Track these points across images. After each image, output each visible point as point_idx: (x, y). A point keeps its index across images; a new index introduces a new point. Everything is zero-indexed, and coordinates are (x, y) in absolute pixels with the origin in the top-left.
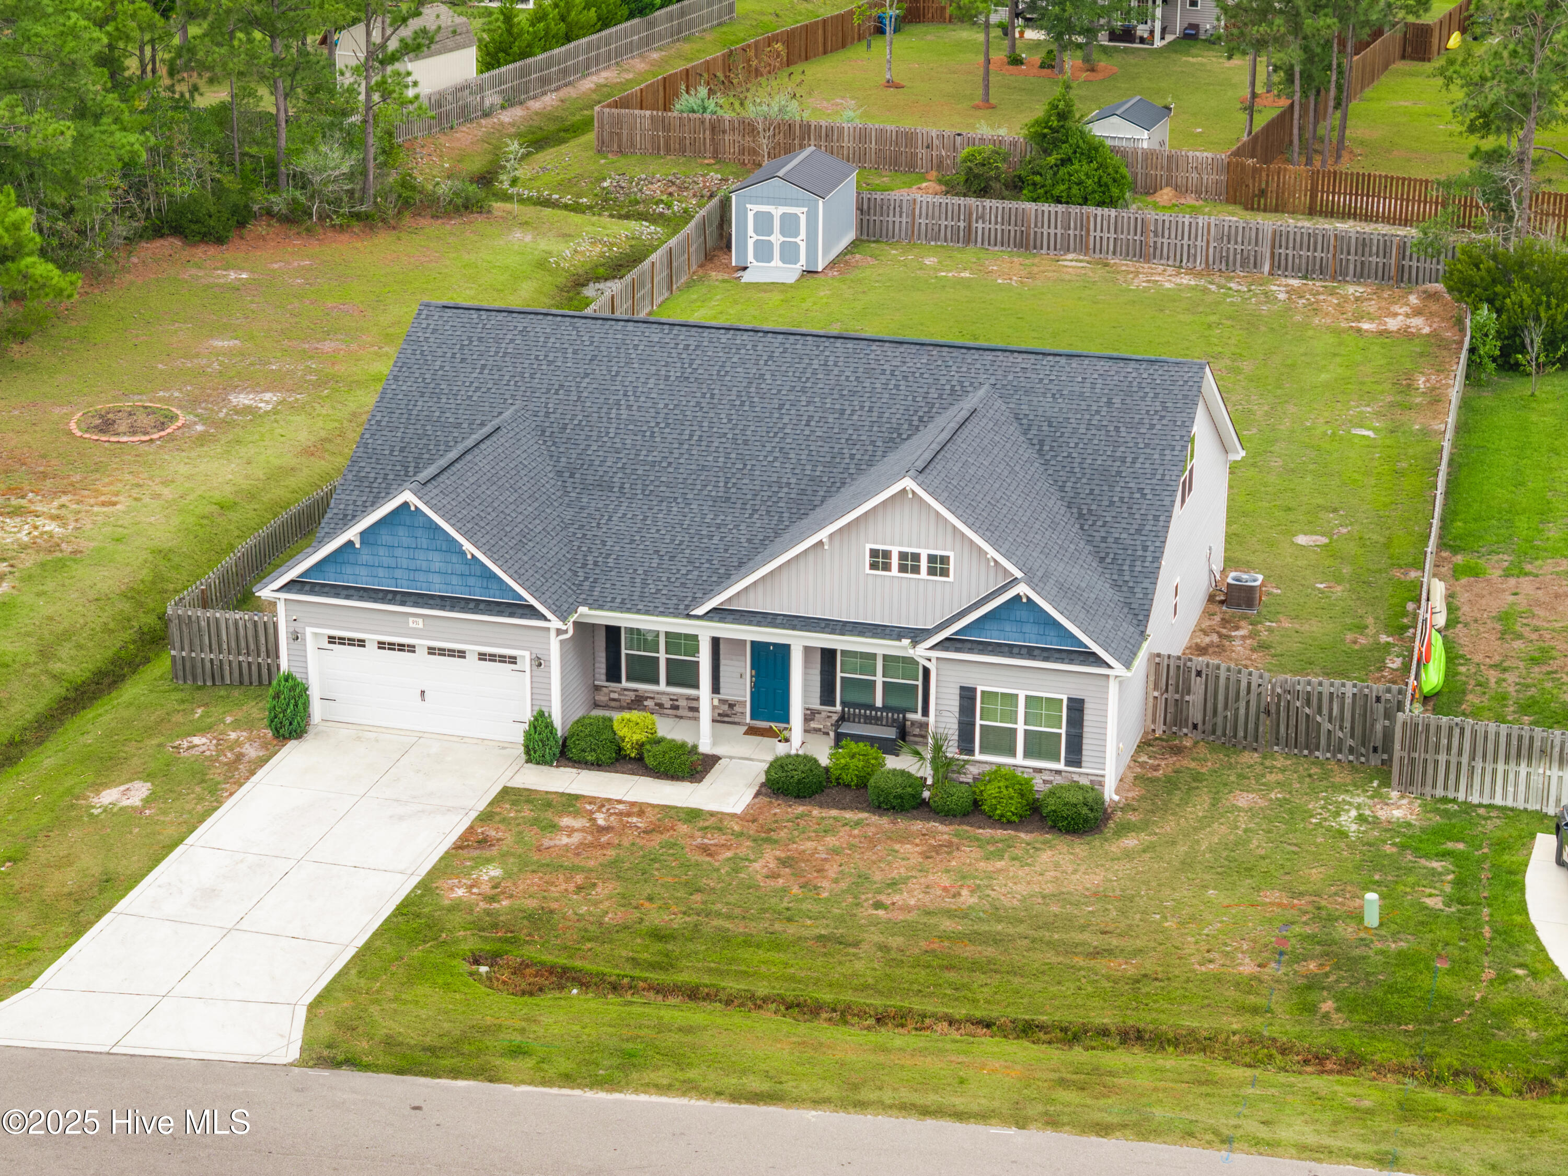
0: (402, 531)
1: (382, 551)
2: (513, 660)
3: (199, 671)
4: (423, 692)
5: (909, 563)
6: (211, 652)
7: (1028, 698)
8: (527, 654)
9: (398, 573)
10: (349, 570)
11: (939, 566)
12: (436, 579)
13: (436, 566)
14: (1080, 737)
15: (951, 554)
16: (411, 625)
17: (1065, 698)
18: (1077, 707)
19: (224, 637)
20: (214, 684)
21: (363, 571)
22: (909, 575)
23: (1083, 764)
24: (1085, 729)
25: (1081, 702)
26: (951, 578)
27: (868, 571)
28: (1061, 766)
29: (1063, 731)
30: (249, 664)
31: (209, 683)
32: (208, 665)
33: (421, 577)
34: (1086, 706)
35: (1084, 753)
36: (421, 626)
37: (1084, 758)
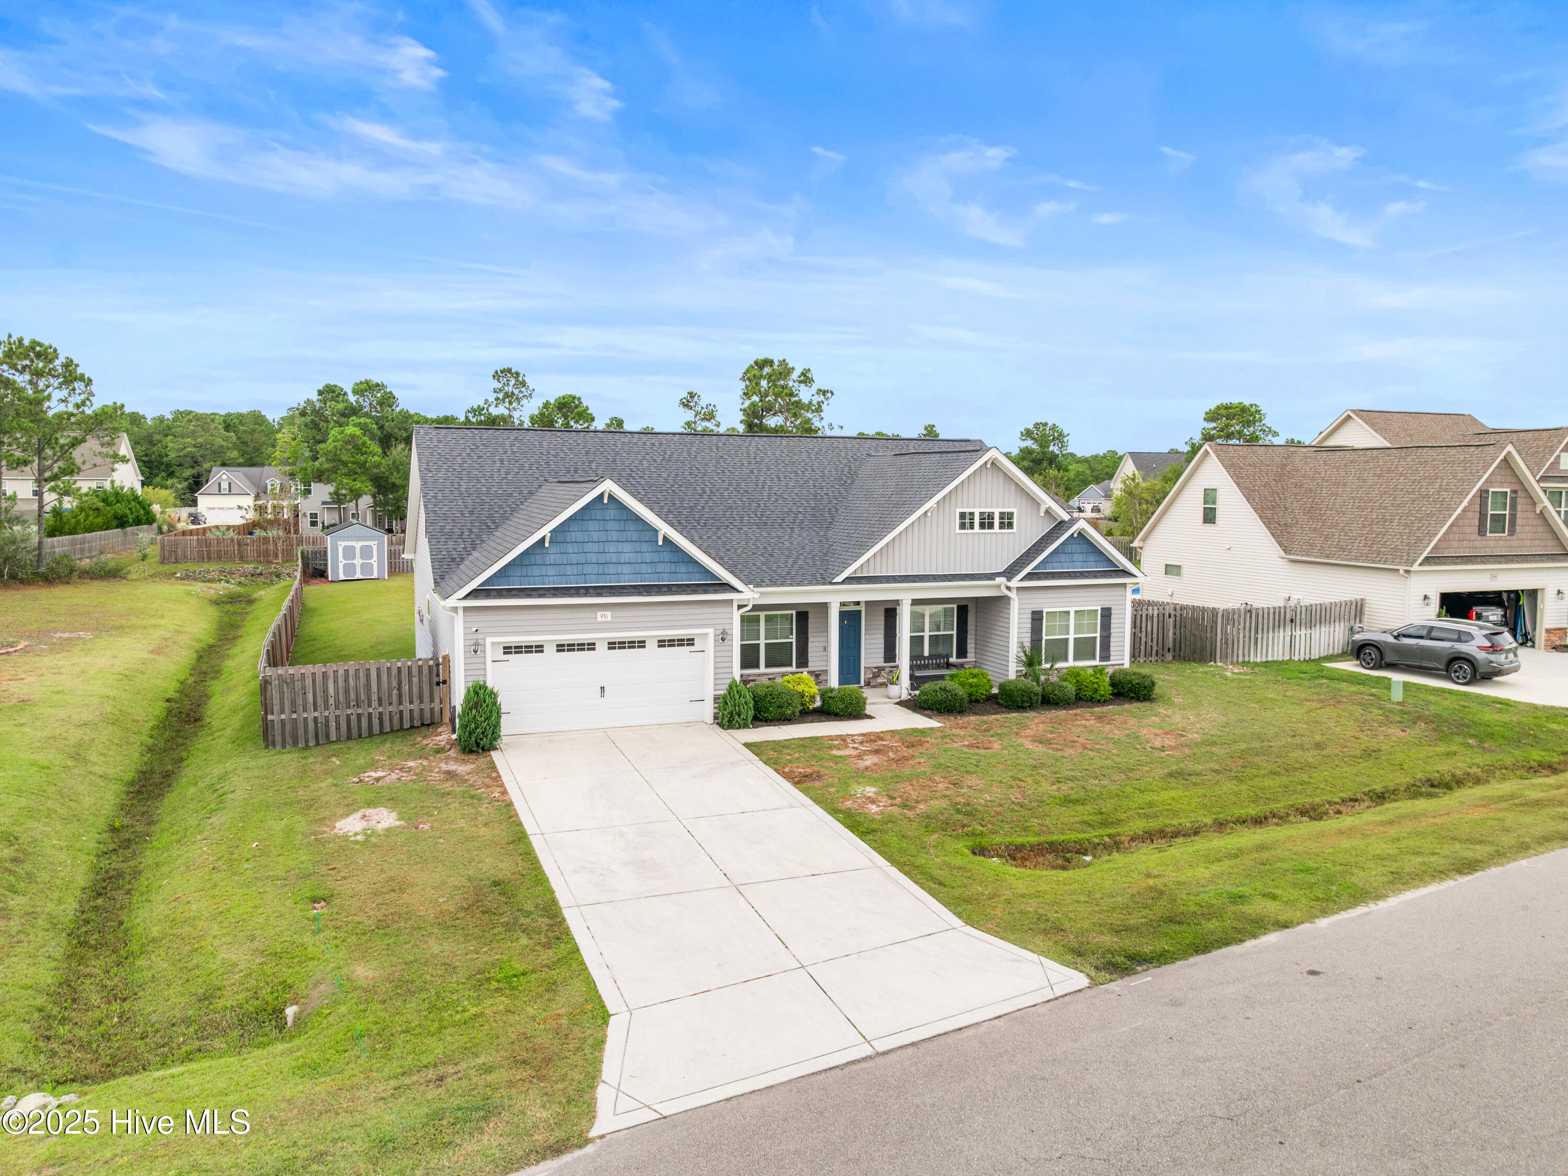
0: (592, 525)
1: (570, 548)
2: (690, 642)
3: (301, 731)
4: (602, 688)
5: (987, 522)
6: (315, 710)
7: (1076, 612)
8: (711, 631)
9: (588, 569)
10: (536, 571)
11: (1007, 521)
12: (626, 569)
13: (625, 558)
14: (1109, 636)
15: (1014, 510)
16: (599, 619)
17: (1099, 608)
18: (1107, 614)
19: (331, 691)
20: (318, 744)
21: (551, 571)
22: (986, 531)
23: (1111, 658)
24: (1112, 631)
25: (1110, 609)
26: (1014, 530)
27: (958, 531)
28: (1096, 662)
29: (1098, 635)
30: (359, 716)
31: (312, 743)
32: (311, 725)
33: (612, 569)
34: (1113, 612)
35: (1112, 649)
36: (609, 619)
37: (1112, 653)
